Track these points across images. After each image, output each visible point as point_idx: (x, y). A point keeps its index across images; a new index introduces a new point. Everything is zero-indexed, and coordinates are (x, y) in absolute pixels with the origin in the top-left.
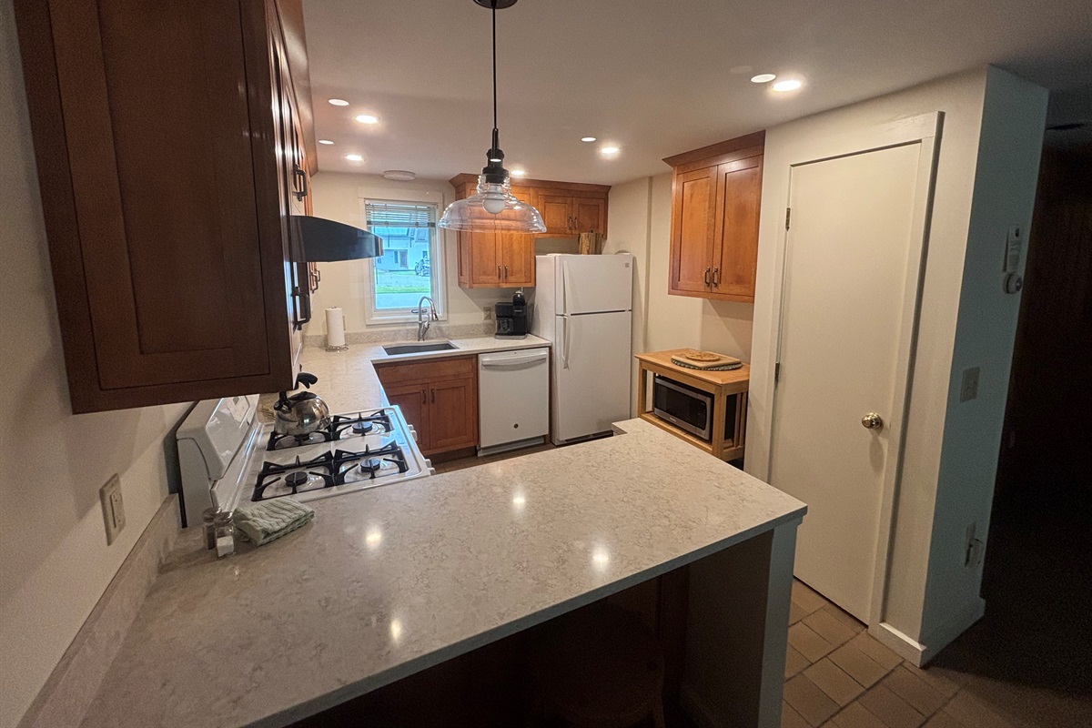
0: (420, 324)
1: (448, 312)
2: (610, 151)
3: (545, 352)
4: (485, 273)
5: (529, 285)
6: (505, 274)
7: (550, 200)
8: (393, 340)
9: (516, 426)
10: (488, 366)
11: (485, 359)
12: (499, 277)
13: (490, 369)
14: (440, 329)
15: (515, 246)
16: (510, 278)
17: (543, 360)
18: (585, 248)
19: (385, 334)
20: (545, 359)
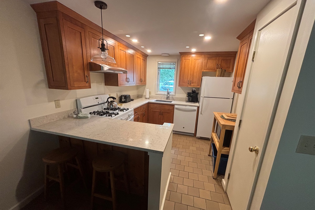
0: (167, 95)
1: (175, 93)
2: (208, 38)
3: (196, 108)
4: (184, 82)
5: (198, 87)
6: (190, 83)
7: (209, 59)
8: (161, 99)
9: (184, 128)
10: (177, 109)
11: (176, 106)
12: (188, 84)
13: (177, 110)
14: (173, 97)
15: (195, 74)
16: (192, 84)
17: (195, 110)
18: (217, 75)
19: (159, 97)
20: (196, 110)
